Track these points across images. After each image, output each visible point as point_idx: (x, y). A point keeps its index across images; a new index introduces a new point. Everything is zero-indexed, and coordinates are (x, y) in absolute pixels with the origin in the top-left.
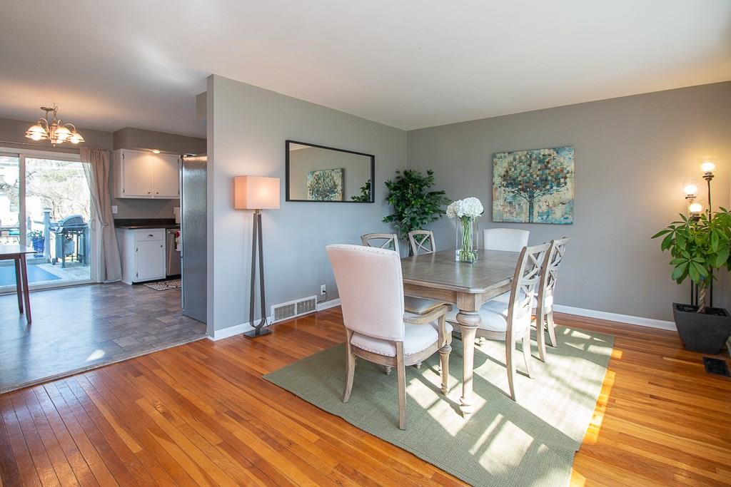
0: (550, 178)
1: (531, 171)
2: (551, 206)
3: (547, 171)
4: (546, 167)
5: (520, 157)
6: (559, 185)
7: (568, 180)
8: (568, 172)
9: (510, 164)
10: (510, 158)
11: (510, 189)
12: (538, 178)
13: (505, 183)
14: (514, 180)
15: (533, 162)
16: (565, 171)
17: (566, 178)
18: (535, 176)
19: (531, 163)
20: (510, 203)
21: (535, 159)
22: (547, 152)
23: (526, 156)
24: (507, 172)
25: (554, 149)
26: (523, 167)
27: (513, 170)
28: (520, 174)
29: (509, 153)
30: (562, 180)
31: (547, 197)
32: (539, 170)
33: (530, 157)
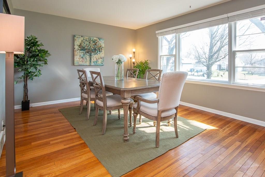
0: (97, 49)
1: (90, 45)
2: (97, 59)
3: (96, 46)
4: (96, 44)
5: (86, 39)
6: (100, 51)
7: (103, 50)
8: (103, 47)
9: (82, 41)
10: (82, 39)
11: (82, 51)
12: (93, 48)
13: (80, 49)
14: (84, 48)
15: (91, 42)
16: (102, 47)
17: (102, 49)
18: (92, 47)
19: (90, 42)
20: (82, 57)
21: (92, 41)
22: (96, 39)
23: (88, 39)
24: (81, 44)
25: (98, 38)
26: (87, 43)
27: (83, 43)
28: (86, 46)
29: (82, 36)
30: (101, 50)
31: (96, 55)
32: (93, 45)
33: (90, 39)
